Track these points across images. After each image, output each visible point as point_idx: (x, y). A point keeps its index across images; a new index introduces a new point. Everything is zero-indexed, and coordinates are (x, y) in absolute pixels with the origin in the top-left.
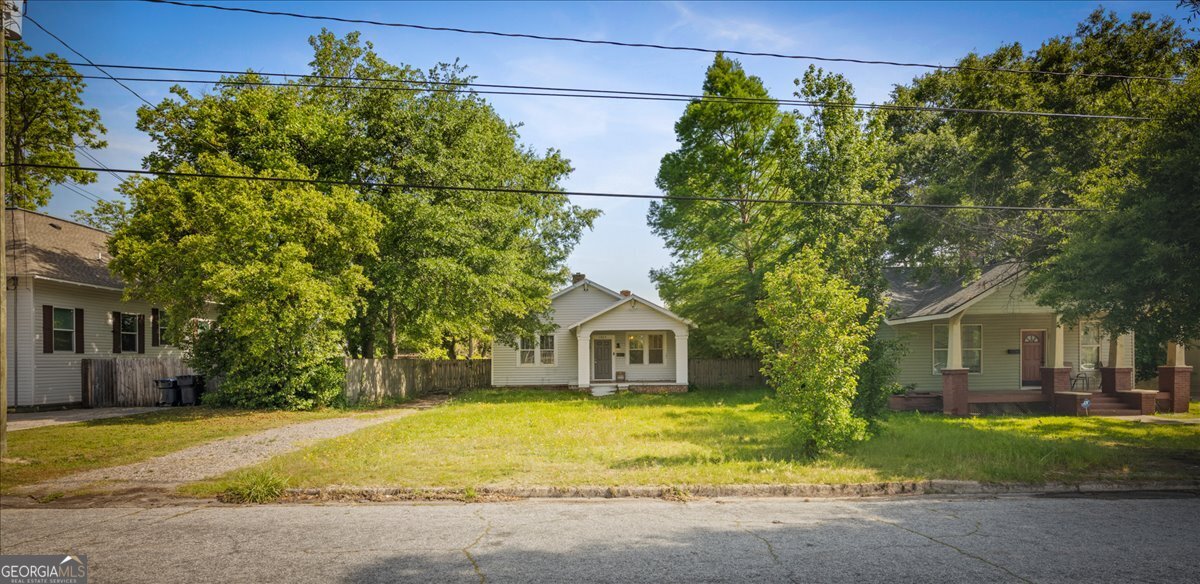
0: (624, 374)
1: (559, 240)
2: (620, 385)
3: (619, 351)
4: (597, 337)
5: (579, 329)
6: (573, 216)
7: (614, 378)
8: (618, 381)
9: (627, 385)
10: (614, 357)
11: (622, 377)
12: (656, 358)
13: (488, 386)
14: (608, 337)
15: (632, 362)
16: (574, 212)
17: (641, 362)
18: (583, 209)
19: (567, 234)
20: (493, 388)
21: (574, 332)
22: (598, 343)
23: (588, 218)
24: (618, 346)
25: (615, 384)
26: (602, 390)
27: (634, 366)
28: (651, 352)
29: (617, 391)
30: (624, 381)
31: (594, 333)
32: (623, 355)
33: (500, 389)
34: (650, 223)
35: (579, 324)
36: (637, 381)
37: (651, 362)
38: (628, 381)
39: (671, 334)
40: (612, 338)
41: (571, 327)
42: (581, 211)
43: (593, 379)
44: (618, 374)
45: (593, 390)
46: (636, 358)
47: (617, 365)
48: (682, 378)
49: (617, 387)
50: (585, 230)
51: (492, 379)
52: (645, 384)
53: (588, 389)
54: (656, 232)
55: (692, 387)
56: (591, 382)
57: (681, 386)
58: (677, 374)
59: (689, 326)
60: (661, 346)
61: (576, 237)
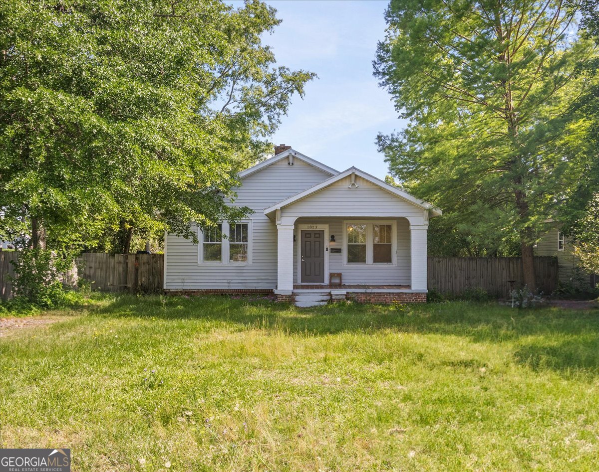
0: (340, 276)
1: (262, 109)
2: (335, 292)
3: (334, 245)
4: (305, 227)
5: (278, 214)
6: (279, 80)
7: (327, 282)
8: (332, 286)
9: (343, 292)
10: (327, 254)
11: (337, 281)
12: (383, 255)
13: (158, 289)
14: (320, 227)
15: (350, 261)
16: (281, 75)
17: (363, 260)
18: (292, 71)
19: (272, 103)
20: (165, 293)
21: (272, 218)
22: (305, 234)
23: (298, 81)
24: (333, 239)
25: (328, 291)
26: (310, 298)
27: (354, 266)
28: (376, 247)
29: (331, 301)
30: (340, 286)
31: (300, 221)
32: (338, 251)
33: (175, 294)
34: (377, 73)
35: (278, 207)
36: (358, 286)
37: (376, 260)
38: (345, 287)
39: (403, 223)
40: (325, 228)
41: (268, 211)
42: (289, 74)
43: (299, 282)
44: (332, 276)
45: (297, 298)
46: (356, 255)
47: (331, 264)
48: (419, 283)
49: (330, 294)
50: (294, 97)
51: (165, 281)
52: (369, 291)
53: (290, 296)
54: (383, 84)
55: (432, 296)
56: (295, 287)
57: (418, 294)
58: (413, 278)
59: (430, 212)
60: (389, 239)
61: (283, 107)
